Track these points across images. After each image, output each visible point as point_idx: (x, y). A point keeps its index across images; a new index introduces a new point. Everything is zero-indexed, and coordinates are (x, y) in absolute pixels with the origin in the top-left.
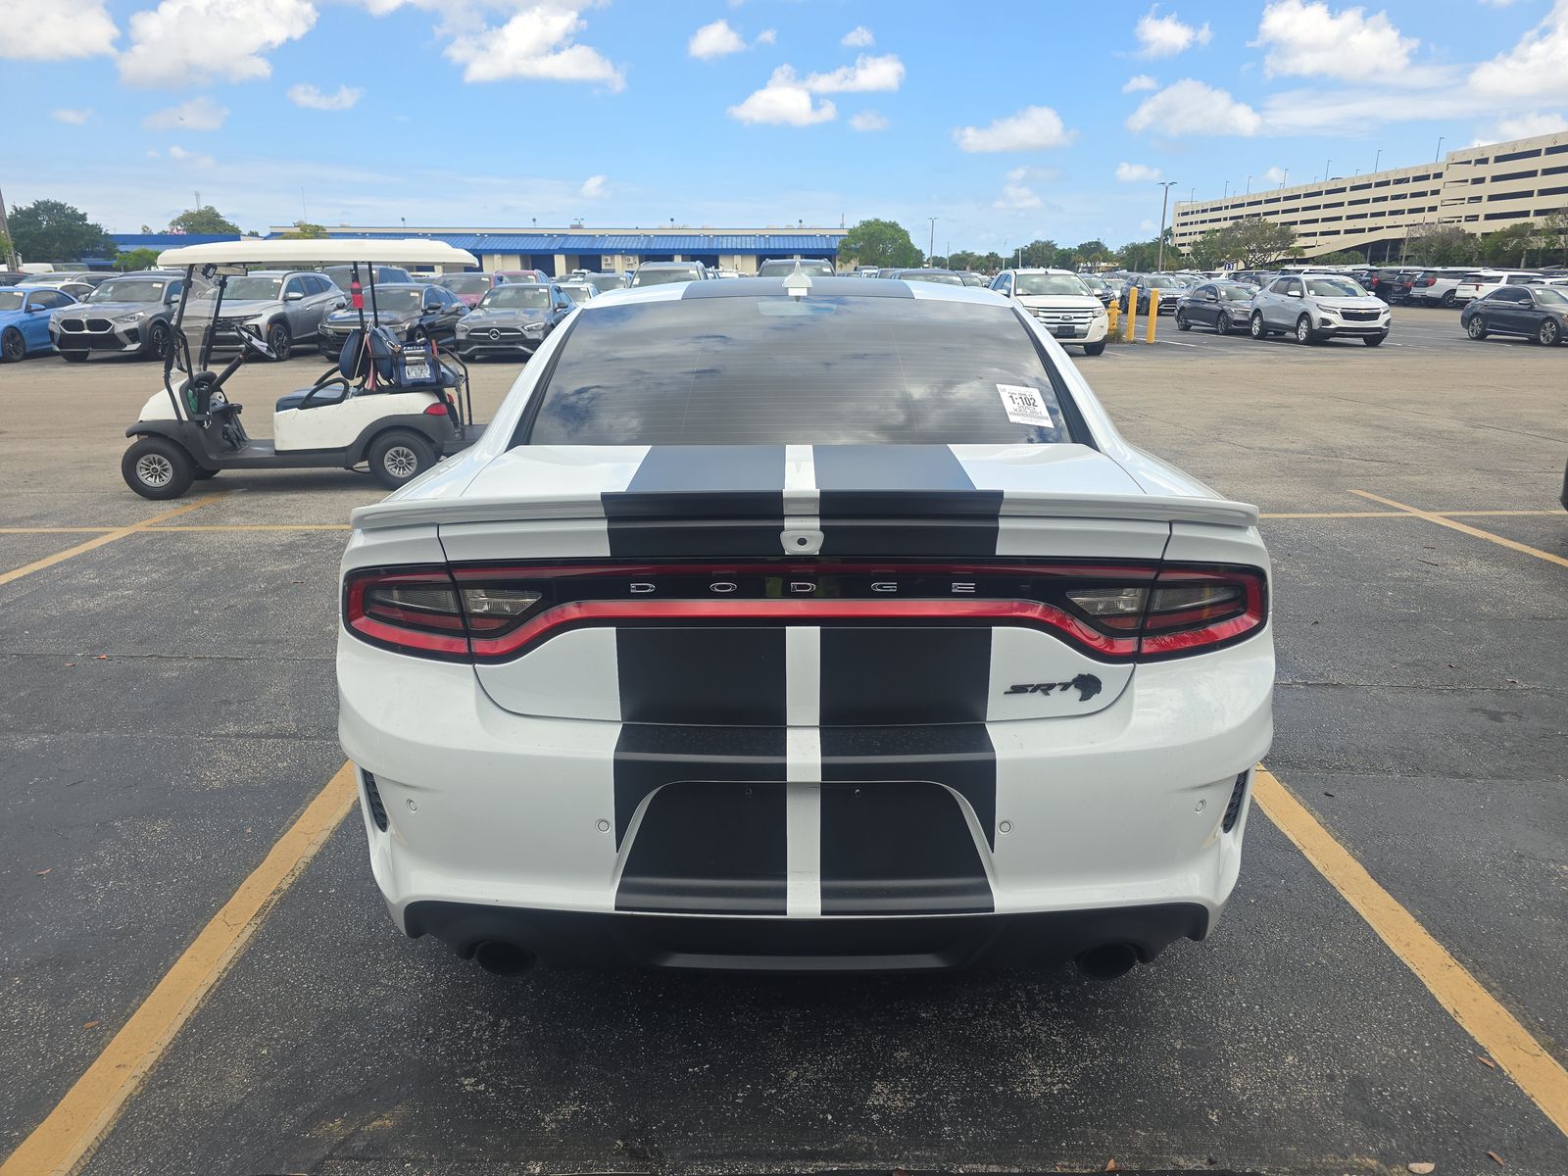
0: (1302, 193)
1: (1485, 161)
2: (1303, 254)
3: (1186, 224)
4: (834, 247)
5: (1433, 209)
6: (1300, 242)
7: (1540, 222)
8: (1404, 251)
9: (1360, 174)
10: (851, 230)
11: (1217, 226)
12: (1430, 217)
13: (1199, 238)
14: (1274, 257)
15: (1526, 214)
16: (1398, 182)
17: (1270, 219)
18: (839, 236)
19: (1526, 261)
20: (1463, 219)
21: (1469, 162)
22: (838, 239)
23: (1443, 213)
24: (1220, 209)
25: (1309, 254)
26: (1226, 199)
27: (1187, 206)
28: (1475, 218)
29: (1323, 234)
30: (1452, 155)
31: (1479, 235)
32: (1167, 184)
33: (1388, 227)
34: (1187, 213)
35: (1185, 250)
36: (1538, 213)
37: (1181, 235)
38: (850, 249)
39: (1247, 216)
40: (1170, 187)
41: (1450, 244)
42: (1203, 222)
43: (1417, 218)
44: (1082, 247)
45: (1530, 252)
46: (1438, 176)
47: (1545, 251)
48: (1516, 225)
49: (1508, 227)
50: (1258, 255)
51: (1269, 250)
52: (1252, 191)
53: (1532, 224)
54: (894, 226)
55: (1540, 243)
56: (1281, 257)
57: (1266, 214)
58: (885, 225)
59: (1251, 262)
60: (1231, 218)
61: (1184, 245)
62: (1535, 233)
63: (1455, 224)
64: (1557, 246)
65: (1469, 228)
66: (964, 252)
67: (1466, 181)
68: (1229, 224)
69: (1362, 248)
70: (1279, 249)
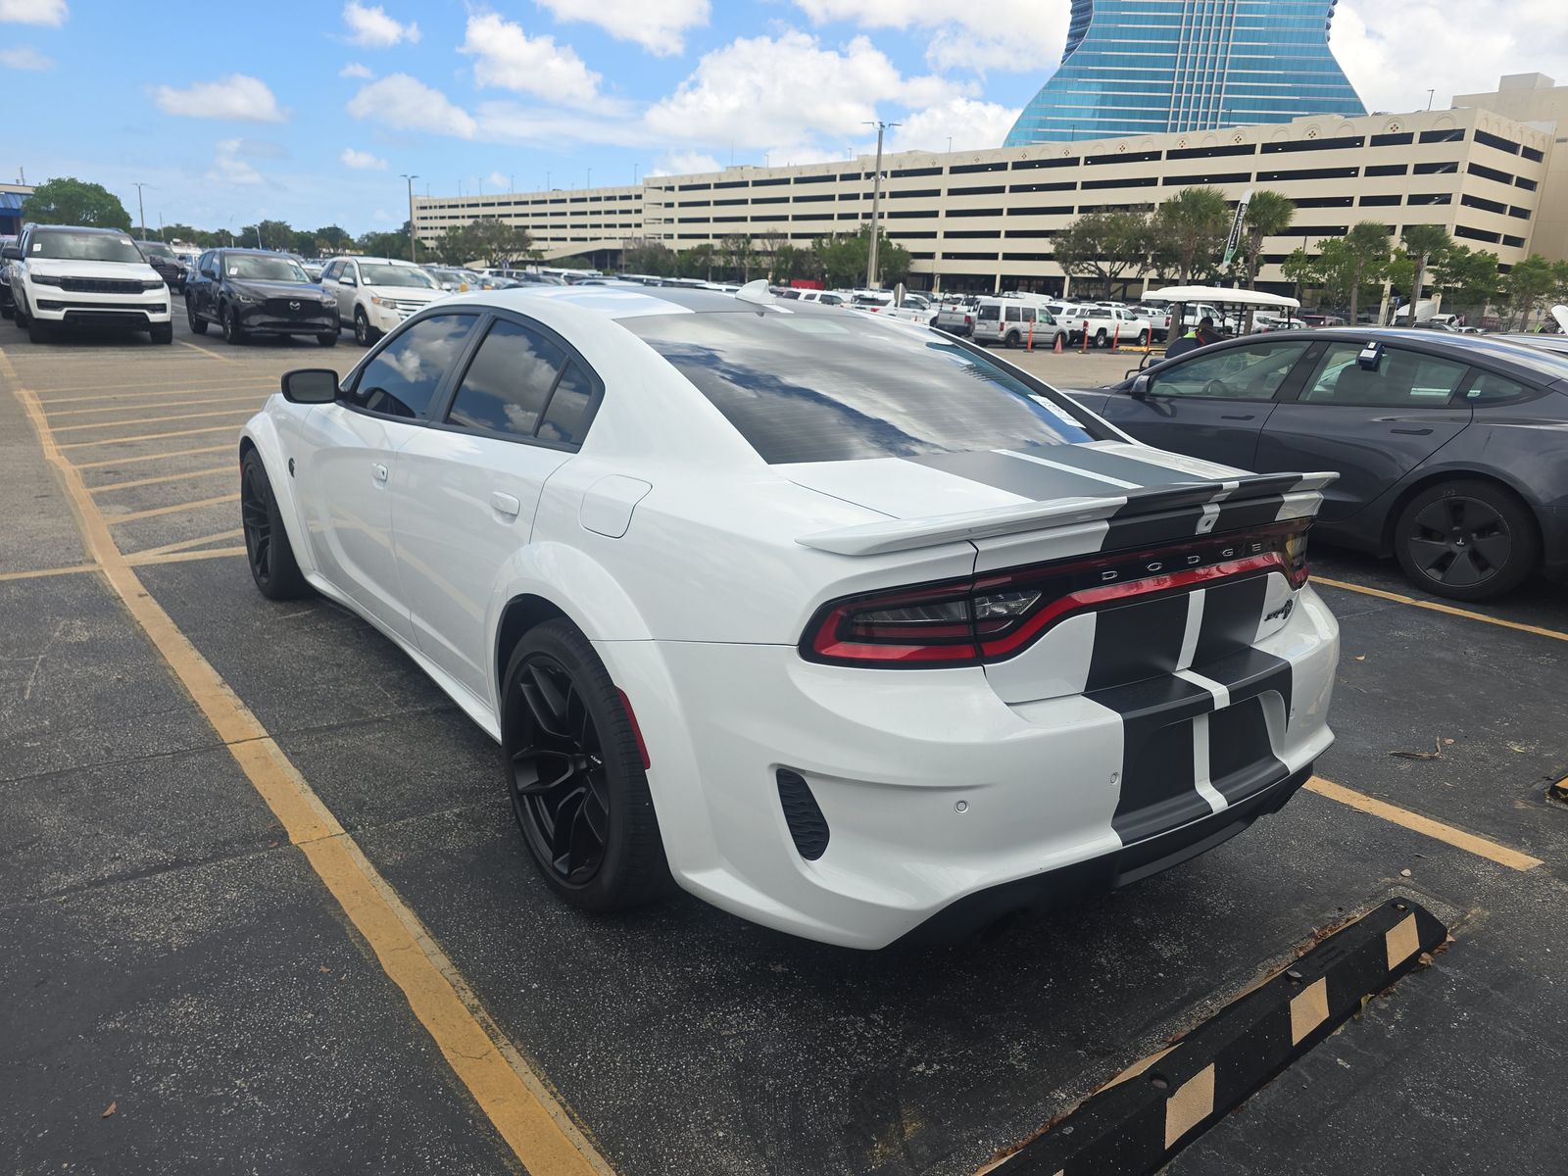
0: (530, 200)
1: (671, 189)
2: (542, 257)
3: (426, 218)
4: (16, 207)
5: (638, 226)
6: (536, 246)
7: (717, 244)
8: (623, 260)
9: (575, 188)
10: (37, 188)
11: (458, 223)
12: (638, 233)
13: (442, 233)
14: (515, 257)
15: (706, 236)
16: (609, 199)
17: (507, 221)
18: (21, 194)
19: (712, 276)
20: (662, 236)
21: (660, 188)
22: (25, 198)
23: (647, 230)
24: (456, 206)
25: (547, 256)
26: (461, 199)
27: (425, 201)
28: (671, 236)
29: (553, 239)
30: (647, 181)
31: (675, 251)
32: (409, 177)
33: (605, 238)
34: (425, 208)
35: (429, 244)
36: (716, 236)
37: (423, 228)
38: (40, 212)
39: (484, 216)
40: (412, 180)
41: (656, 257)
42: (442, 218)
43: (627, 232)
44: (321, 231)
45: (714, 268)
46: (639, 197)
47: (724, 268)
48: (701, 245)
49: (696, 246)
50: (500, 254)
51: (510, 250)
52: (485, 194)
53: (712, 246)
54: (98, 189)
55: (720, 261)
56: (521, 258)
57: (500, 216)
58: (84, 186)
59: (495, 261)
60: (469, 217)
61: (427, 238)
62: (716, 253)
63: (658, 241)
64: (732, 265)
65: (668, 244)
66: (178, 225)
67: (660, 204)
68: (469, 222)
69: (588, 255)
70: (516, 251)
